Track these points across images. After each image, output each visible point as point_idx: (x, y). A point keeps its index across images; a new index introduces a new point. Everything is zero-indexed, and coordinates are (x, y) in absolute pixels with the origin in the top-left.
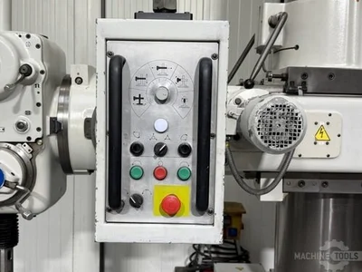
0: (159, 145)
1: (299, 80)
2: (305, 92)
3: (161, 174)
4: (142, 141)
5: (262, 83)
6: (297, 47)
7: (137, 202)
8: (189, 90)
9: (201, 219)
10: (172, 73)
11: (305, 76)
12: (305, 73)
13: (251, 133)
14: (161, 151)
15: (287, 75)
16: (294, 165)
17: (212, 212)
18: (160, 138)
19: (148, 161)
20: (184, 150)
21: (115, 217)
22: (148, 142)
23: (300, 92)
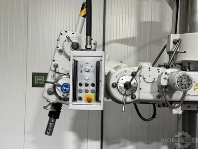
0: (86, 83)
1: (187, 65)
2: (190, 70)
3: (87, 91)
4: (82, 82)
5: (172, 66)
6: (185, 52)
7: (80, 99)
8: (94, 69)
9: (97, 103)
10: (90, 64)
11: (189, 64)
12: (189, 62)
13: (174, 84)
14: (87, 85)
15: (182, 63)
17: (100, 102)
18: (87, 82)
19: (83, 88)
20: (93, 85)
21: (74, 103)
22: (83, 82)
23: (188, 70)
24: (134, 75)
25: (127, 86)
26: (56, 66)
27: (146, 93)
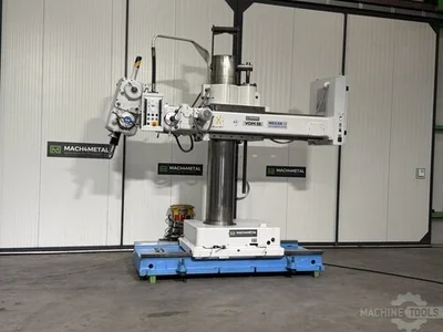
2: (215, 110)
3: (153, 119)
4: (149, 113)
5: (204, 107)
6: (213, 98)
7: (149, 124)
8: (157, 105)
10: (155, 102)
12: (215, 105)
14: (153, 115)
16: (212, 129)
18: (153, 113)
19: (151, 117)
20: (157, 115)
24: (176, 112)
25: (172, 119)
26: (119, 104)
27: (185, 124)
